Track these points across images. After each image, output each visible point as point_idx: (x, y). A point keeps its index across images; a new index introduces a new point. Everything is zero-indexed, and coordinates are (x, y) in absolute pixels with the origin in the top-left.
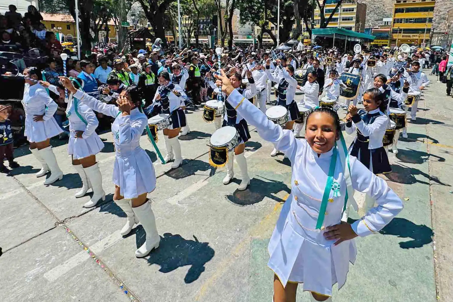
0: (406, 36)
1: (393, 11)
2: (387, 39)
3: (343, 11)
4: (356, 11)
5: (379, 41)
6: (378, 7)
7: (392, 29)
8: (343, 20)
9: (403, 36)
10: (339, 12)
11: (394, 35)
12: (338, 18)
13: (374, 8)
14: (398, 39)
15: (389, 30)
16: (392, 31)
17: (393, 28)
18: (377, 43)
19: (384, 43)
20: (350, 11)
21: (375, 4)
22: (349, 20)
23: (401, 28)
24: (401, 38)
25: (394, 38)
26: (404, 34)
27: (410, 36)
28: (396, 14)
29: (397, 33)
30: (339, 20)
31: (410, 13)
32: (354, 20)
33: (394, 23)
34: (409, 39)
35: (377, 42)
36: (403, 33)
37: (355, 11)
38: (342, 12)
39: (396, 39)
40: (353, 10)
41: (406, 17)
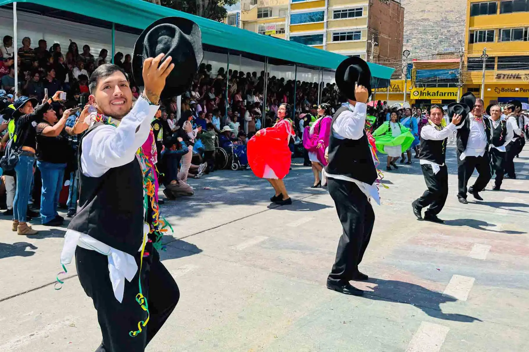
0: (509, 77)
1: (467, 10)
2: (454, 86)
3: (336, 16)
4: (367, 16)
5: (432, 90)
6: (457, 33)
7: (465, 59)
8: (336, 39)
9: (499, 77)
10: (325, 20)
11: (474, 73)
12: (322, 35)
13: (448, 34)
14: (486, 86)
15: (459, 60)
16: (466, 63)
17: (469, 56)
18: (427, 98)
19: (446, 98)
20: (351, 15)
21: (450, 27)
22: (350, 38)
23: (491, 55)
24: (495, 81)
25: (476, 82)
26: (501, 72)
27: (518, 77)
28: (476, 18)
29: (481, 68)
30: (324, 39)
31: (515, 14)
32: (364, 39)
33: (471, 41)
34: (517, 86)
35: (429, 94)
36: (499, 68)
37: (365, 14)
38: (333, 19)
39: (480, 85)
40: (359, 14)
41: (505, 26)
